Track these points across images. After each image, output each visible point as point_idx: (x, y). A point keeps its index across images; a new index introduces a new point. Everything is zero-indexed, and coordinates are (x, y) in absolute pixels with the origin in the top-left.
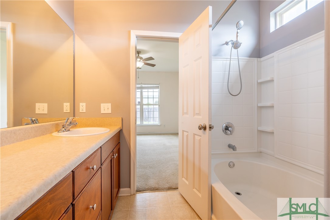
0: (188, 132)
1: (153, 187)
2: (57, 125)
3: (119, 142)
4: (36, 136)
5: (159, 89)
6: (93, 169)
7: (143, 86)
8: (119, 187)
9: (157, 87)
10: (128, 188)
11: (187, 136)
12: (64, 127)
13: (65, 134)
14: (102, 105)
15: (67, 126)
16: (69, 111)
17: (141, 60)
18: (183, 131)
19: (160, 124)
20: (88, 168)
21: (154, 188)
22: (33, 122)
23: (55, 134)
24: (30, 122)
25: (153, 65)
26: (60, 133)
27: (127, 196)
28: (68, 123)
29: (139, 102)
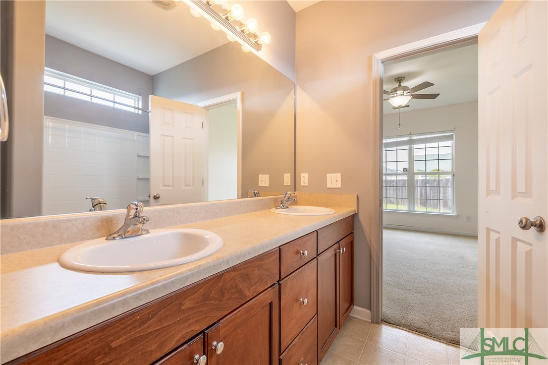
0: (499, 233)
1: (418, 325)
2: (276, 200)
3: (352, 233)
4: (257, 210)
5: (453, 141)
6: (304, 254)
7: (415, 138)
8: (351, 302)
9: (450, 138)
10: (366, 309)
11: (498, 241)
12: (282, 203)
13: (283, 211)
14: (329, 176)
15: (285, 202)
16: (289, 184)
17: (405, 93)
18: (488, 230)
19: (455, 214)
20: (298, 252)
21: (418, 328)
22: (255, 195)
23: (273, 210)
24: (253, 195)
25: (434, 96)
26: (278, 210)
27: (365, 321)
28: (286, 199)
29: (405, 170)
